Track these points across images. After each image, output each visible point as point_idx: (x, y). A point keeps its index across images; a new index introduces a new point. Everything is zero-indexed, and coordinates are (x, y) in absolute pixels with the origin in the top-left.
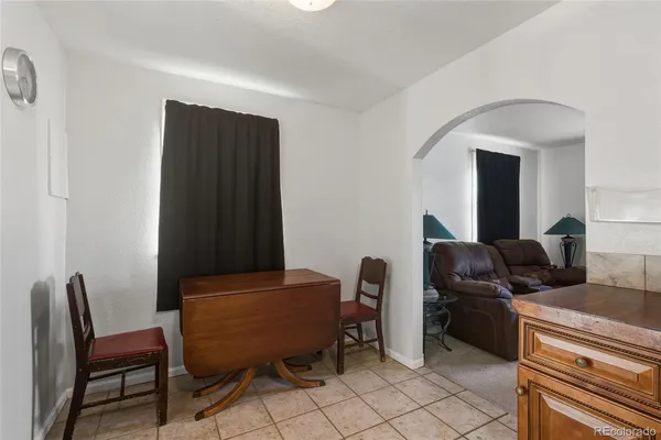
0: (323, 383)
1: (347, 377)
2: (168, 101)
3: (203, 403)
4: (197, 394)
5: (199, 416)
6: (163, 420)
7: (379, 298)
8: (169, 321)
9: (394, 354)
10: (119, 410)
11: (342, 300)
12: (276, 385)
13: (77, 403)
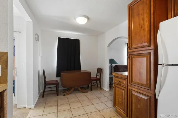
0: (87, 92)
1: (93, 92)
2: (58, 38)
3: (64, 94)
4: (64, 92)
5: (64, 95)
6: (58, 95)
7: (100, 76)
8: (58, 79)
9: (104, 88)
10: (50, 94)
11: (91, 77)
12: (78, 92)
13: (44, 91)
